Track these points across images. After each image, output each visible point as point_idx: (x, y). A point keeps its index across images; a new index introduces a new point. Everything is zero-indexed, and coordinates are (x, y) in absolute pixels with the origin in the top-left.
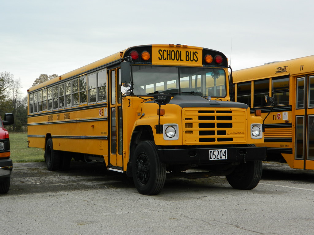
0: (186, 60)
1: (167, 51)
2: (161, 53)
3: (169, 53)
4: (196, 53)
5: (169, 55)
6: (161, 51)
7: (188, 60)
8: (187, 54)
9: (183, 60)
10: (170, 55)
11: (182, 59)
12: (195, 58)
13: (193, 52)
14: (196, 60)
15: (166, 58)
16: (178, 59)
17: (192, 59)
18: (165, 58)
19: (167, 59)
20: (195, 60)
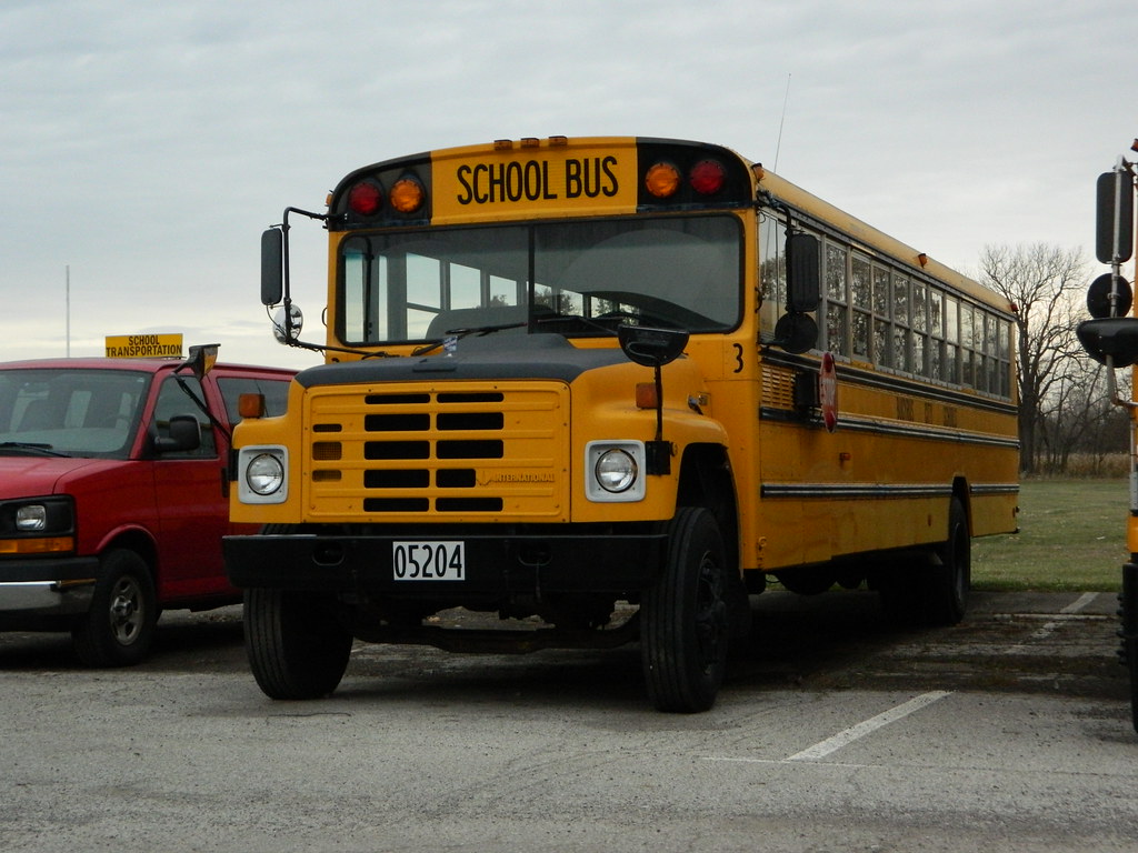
0: (570, 195)
1: (491, 166)
2: (469, 178)
3: (497, 176)
4: (609, 164)
5: (497, 182)
6: (469, 171)
7: (577, 195)
8: (573, 172)
9: (554, 197)
10: (504, 181)
11: (550, 193)
12: (605, 181)
13: (597, 160)
14: (610, 189)
15: (486, 196)
16: (533, 192)
17: (592, 189)
18: (481, 197)
19: (492, 200)
20: (605, 189)
